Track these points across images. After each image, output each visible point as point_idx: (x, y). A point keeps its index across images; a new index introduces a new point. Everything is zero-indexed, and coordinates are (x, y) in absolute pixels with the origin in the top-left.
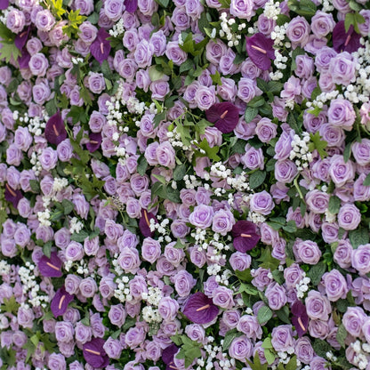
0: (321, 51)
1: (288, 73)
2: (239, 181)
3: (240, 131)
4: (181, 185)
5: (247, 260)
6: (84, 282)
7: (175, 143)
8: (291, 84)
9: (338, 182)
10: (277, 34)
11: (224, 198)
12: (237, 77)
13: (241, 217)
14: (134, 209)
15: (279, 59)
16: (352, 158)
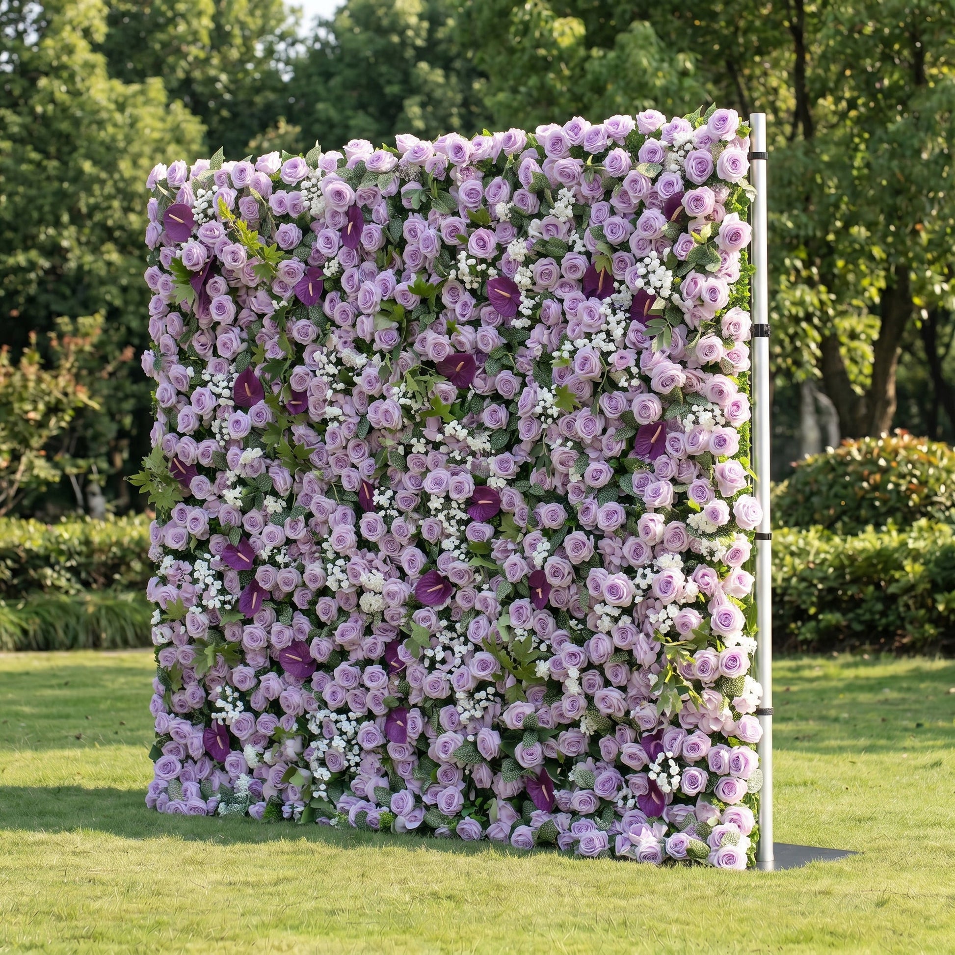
0: (571, 295)
1: (535, 320)
2: (480, 443)
3: (479, 385)
4: (408, 449)
5: (487, 530)
6: (284, 573)
7: (403, 401)
8: (538, 332)
9: (588, 439)
10: (522, 278)
11: (463, 462)
12: (475, 323)
13: (480, 483)
14: (350, 481)
15: (526, 305)
16: (601, 411)
